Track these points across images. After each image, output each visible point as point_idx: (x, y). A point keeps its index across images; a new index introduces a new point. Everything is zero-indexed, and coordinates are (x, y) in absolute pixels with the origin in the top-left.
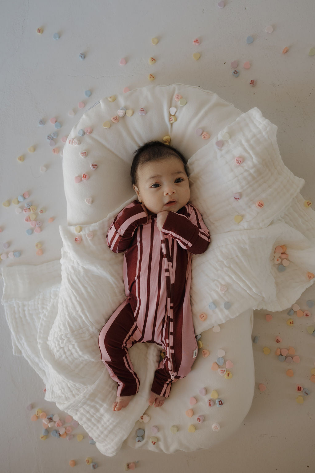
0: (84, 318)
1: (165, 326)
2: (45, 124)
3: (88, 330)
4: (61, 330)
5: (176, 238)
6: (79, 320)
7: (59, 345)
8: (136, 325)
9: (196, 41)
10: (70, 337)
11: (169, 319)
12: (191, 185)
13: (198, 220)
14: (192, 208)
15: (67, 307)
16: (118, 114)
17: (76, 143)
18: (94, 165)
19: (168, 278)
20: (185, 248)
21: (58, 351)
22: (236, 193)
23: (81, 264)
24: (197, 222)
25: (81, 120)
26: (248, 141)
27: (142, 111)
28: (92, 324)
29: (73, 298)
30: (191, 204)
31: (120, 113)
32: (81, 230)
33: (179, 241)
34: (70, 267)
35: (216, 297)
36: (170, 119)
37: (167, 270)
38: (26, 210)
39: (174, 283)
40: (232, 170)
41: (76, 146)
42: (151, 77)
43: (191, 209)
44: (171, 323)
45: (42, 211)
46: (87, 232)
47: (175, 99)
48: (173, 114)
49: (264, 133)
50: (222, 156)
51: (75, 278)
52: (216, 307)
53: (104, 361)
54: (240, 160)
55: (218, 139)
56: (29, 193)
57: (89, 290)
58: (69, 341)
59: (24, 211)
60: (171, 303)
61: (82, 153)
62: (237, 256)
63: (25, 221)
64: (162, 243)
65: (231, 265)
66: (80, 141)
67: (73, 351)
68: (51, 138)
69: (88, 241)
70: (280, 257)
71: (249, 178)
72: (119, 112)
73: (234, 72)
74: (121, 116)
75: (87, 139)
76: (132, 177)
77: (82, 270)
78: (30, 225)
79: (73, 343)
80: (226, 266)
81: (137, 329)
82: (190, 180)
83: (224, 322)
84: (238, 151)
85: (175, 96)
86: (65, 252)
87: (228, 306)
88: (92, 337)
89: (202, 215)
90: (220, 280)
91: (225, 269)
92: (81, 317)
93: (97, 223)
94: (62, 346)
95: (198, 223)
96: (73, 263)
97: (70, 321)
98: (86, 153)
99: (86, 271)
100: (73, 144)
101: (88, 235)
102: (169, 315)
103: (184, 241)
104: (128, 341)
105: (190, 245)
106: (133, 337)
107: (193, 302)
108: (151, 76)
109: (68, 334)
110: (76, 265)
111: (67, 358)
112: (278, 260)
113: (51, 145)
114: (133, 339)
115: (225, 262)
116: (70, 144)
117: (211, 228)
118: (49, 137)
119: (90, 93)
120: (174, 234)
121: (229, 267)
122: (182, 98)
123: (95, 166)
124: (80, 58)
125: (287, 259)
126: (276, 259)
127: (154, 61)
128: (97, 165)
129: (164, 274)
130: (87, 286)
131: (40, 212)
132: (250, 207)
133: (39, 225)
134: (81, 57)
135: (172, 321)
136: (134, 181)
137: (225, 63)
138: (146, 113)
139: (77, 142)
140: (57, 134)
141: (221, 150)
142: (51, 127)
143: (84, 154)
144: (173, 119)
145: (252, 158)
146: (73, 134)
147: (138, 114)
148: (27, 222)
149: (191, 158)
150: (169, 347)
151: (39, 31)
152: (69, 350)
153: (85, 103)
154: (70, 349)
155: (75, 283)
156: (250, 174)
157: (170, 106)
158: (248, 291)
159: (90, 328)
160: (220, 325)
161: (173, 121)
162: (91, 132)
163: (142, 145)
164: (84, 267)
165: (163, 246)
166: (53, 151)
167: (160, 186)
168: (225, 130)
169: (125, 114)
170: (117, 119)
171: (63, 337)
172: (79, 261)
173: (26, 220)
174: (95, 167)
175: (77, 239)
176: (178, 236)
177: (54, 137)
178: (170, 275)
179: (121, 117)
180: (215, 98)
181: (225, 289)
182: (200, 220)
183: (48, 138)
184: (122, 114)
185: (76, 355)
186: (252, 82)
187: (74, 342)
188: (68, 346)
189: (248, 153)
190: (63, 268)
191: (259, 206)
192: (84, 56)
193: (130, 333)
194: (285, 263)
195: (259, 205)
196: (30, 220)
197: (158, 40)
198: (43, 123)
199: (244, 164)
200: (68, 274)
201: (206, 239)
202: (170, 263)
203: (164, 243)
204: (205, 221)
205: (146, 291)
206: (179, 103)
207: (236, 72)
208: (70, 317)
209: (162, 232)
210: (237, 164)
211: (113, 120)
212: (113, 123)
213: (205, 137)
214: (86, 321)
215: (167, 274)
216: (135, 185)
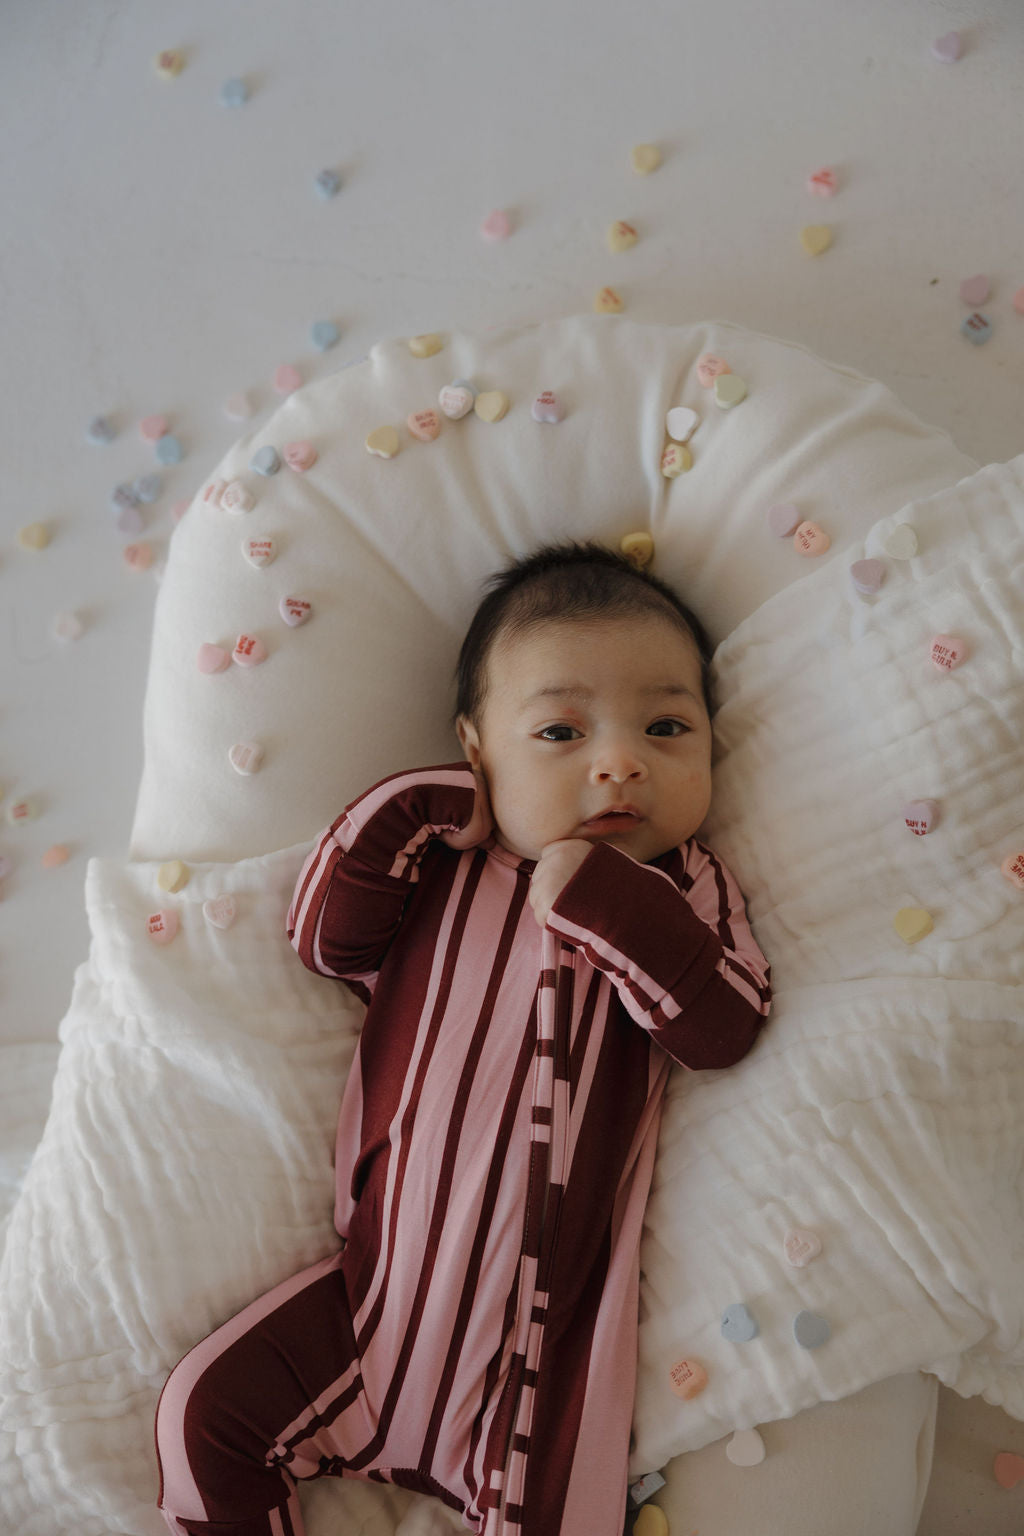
0: (116, 1301)
1: (494, 1403)
2: (114, 438)
3: (123, 1367)
5: (611, 967)
6: (92, 1310)
8: (356, 1373)
9: (823, 178)
10: (29, 1391)
11: (520, 1372)
12: (717, 755)
13: (724, 910)
14: (707, 858)
15: (45, 1241)
16: (441, 400)
17: (237, 500)
18: (296, 604)
19: (540, 1154)
20: (643, 1019)
22: (917, 802)
23: (153, 1039)
24: (718, 918)
25: (276, 418)
26: (996, 569)
27: (545, 401)
28: (148, 1341)
29: (85, 1197)
30: (703, 845)
31: (451, 399)
32: (182, 883)
33: (619, 983)
34: (100, 1049)
35: (761, 1280)
36: (664, 456)
37: (543, 1116)
39: (565, 1183)
40: (911, 693)
41: (234, 512)
42: (605, 300)
43: (701, 859)
44: (527, 1394)
45: (21, 811)
46: (211, 894)
47: (697, 374)
48: (679, 434)
50: (872, 626)
51: (113, 1106)
52: (757, 1333)
53: (169, 1514)
54: (952, 646)
55: (863, 552)
57: (169, 1167)
58: (22, 1408)
60: (538, 1288)
61: (253, 545)
62: (887, 1095)
64: (540, 985)
65: (857, 1136)
66: (254, 494)
67: (32, 1463)
68: (129, 499)
69: (208, 938)
71: (987, 739)
72: (446, 394)
73: (971, 323)
74: (450, 412)
75: (289, 491)
76: (461, 683)
77: (150, 1068)
79: (40, 1421)
80: (828, 1136)
81: (361, 1394)
82: (718, 733)
83: (786, 1411)
84: (945, 611)
85: (700, 361)
86: (91, 985)
87: (817, 1332)
88: (134, 1410)
89: (746, 900)
90: (792, 1201)
91: (823, 1149)
92: (102, 1295)
93: (264, 860)
95: (723, 925)
96: (120, 1029)
97: (46, 1308)
98: (269, 545)
99: (174, 1077)
100: (223, 503)
101: (213, 907)
102: (520, 1351)
103: (646, 983)
104: (305, 1442)
105: (670, 1007)
106: (333, 1430)
107: (650, 1303)
108: (610, 295)
109: (23, 1372)
110: (128, 1042)
113: (123, 525)
114: (328, 1442)
115: (826, 1115)
116: (207, 504)
117: (784, 957)
118: (123, 495)
119: (335, 335)
120: (602, 947)
121: (845, 1143)
122: (727, 371)
123: (301, 610)
124: (320, 188)
127: (629, 237)
128: (307, 606)
129: (527, 1132)
130: (160, 1146)
131: (13, 811)
132: (970, 873)
134: (325, 184)
135: (532, 1385)
136: (467, 698)
137: (934, 282)
138: (563, 416)
139: (242, 496)
140: (159, 485)
141: (870, 600)
142: (141, 452)
143: (264, 549)
144: (678, 454)
145: (1008, 648)
146: (229, 466)
147: (529, 413)
149: (733, 633)
150: (498, 1506)
151: (167, 61)
152: (14, 1457)
153: (304, 373)
154: (19, 1451)
155: (109, 1127)
156: (992, 720)
157: (673, 397)
158: (921, 1275)
159: (137, 1361)
160: (762, 1430)
161: (675, 467)
162: (310, 462)
163: (521, 549)
164: (166, 1052)
165: (547, 997)
166: (126, 554)
167: (575, 734)
168: (902, 516)
169: (472, 411)
170: (434, 424)
172: (148, 1021)
174: (299, 613)
175: (157, 919)
176: (618, 959)
177: (142, 497)
178: (551, 1138)
179: (450, 420)
180: (872, 395)
181: (812, 1248)
182: (734, 911)
183: (116, 498)
184: (460, 404)
185: (39, 1485)
187: (43, 1415)
188: (13, 1436)
189: (993, 622)
190: (66, 1057)
191: (1015, 877)
192: (335, 182)
193: (320, 1406)
195: (1015, 869)
197: (661, 158)
198: (106, 434)
199: (969, 671)
200: (83, 1082)
201: (754, 999)
202: (562, 1086)
203: (552, 984)
204: (758, 922)
205: (428, 1200)
206: (713, 397)
207: (977, 323)
208: (50, 1289)
209: (549, 928)
210: (936, 664)
211: (414, 427)
212: (414, 437)
213: (806, 544)
214: (122, 1320)
215: (540, 1133)
216: (468, 718)
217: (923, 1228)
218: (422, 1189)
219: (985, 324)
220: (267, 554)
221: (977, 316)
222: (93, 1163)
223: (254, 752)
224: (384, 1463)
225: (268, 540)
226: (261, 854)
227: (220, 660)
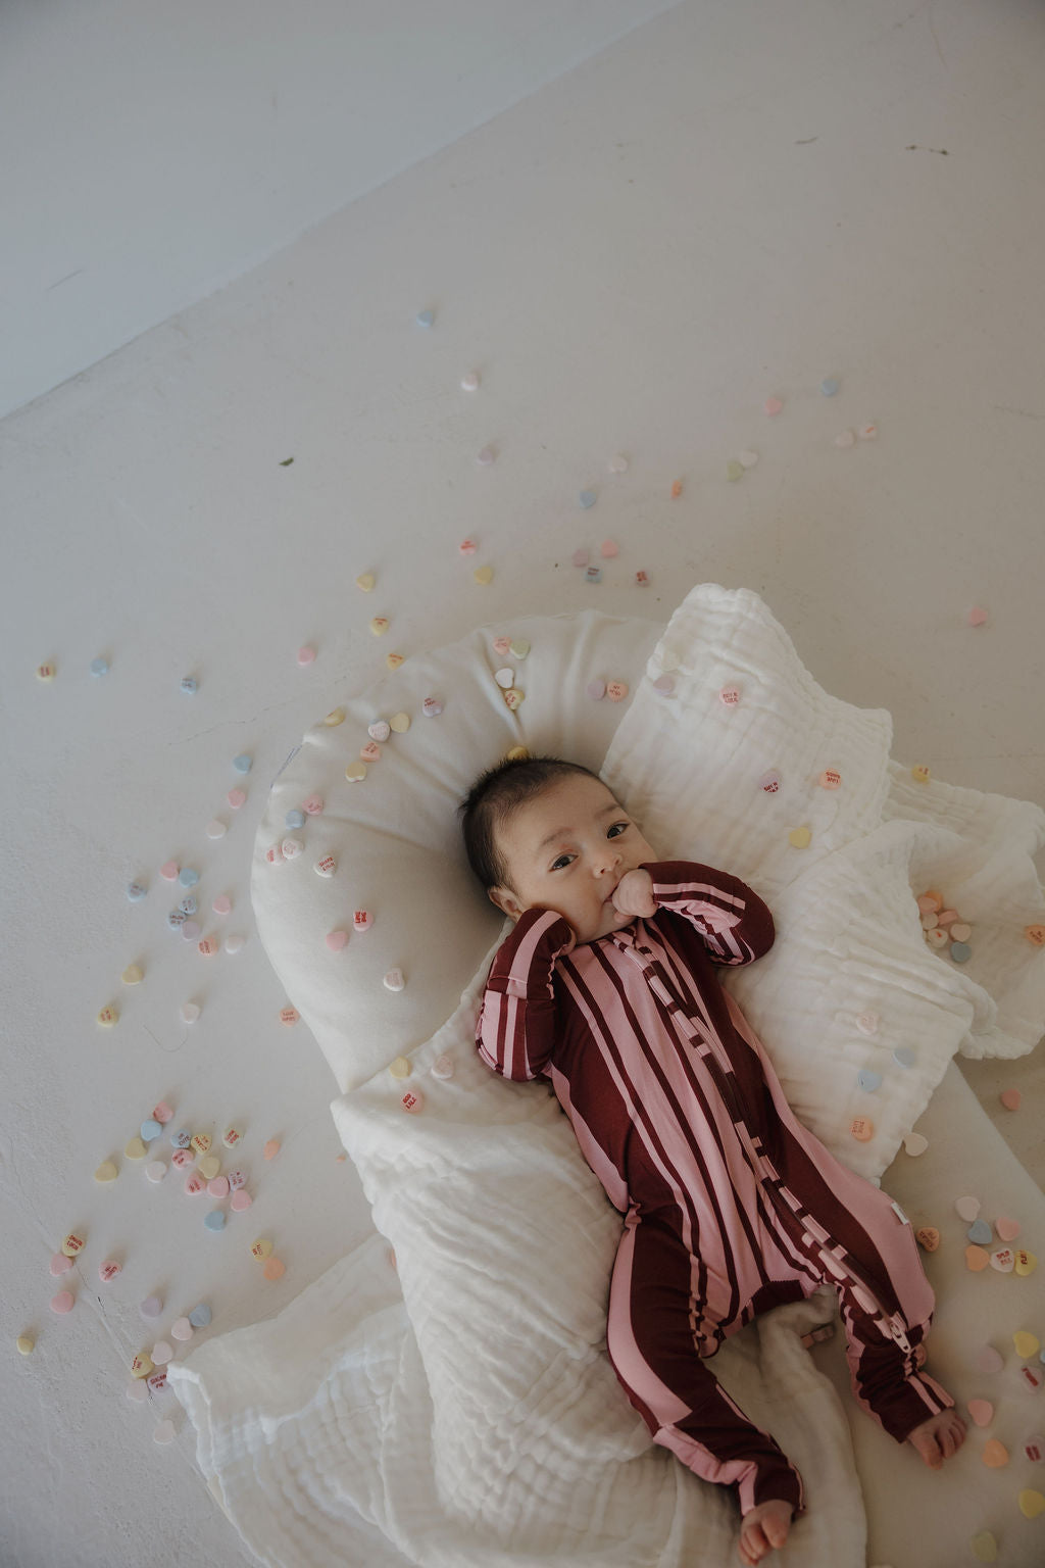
0: (539, 1326)
2: (146, 893)
3: (567, 1364)
4: (480, 1418)
6: (528, 1342)
7: (496, 1472)
9: (466, 545)
10: (523, 1419)
11: (772, 1186)
15: (468, 1328)
16: (373, 735)
17: (292, 849)
19: (710, 1062)
21: (501, 1500)
22: (762, 777)
23: (457, 1161)
26: (727, 645)
27: (429, 704)
28: (572, 1336)
29: (476, 1284)
31: (378, 731)
35: (863, 1053)
37: (697, 1041)
38: (183, 1156)
39: (733, 1069)
40: (726, 726)
41: (295, 855)
42: (394, 661)
44: (783, 1191)
45: (233, 1136)
46: (430, 1062)
47: (495, 650)
48: (507, 685)
49: (751, 616)
50: (684, 708)
51: (454, 1219)
52: (881, 1078)
54: (731, 691)
55: (652, 678)
56: (172, 1102)
57: (513, 1227)
58: (525, 1433)
59: (175, 1165)
60: (751, 1137)
61: (322, 865)
62: (852, 922)
63: (190, 1193)
64: (647, 979)
65: (854, 950)
66: (301, 836)
67: (553, 1461)
68: (182, 918)
69: (445, 1088)
70: (939, 926)
71: (776, 726)
72: (371, 731)
73: (589, 573)
74: (382, 737)
75: (321, 826)
77: (462, 1183)
78: (210, 1196)
79: (542, 1431)
80: (841, 959)
84: (715, 678)
85: (491, 644)
87: (909, 1056)
90: (848, 1004)
91: (843, 967)
92: (527, 1329)
93: (449, 1024)
94: (507, 1469)
96: (432, 1172)
97: (498, 1363)
98: (330, 859)
100: (285, 855)
101: (437, 1068)
102: (764, 1177)
104: (702, 1324)
106: (710, 1304)
108: (395, 656)
109: (512, 1412)
110: (441, 1176)
111: (543, 1501)
112: (940, 936)
113: (187, 934)
115: (832, 950)
116: (274, 863)
118: (176, 918)
119: (248, 760)
121: (850, 957)
122: (513, 641)
124: (186, 690)
125: (959, 921)
126: (933, 934)
127: (384, 623)
129: (696, 1055)
130: (500, 1220)
131: (227, 1139)
132: (812, 797)
133: (240, 1181)
134: (189, 686)
135: (782, 1186)
137: (556, 566)
138: (443, 706)
139: (294, 843)
140: (195, 900)
142: (171, 889)
143: (329, 863)
144: (515, 694)
145: (756, 677)
146: (265, 840)
147: (424, 715)
148: (197, 1193)
151: (45, 672)
152: (539, 1468)
153: (243, 792)
154: (539, 1461)
155: (461, 1233)
156: (773, 716)
157: (492, 671)
159: (572, 1353)
160: (917, 1128)
161: (516, 702)
162: (321, 807)
163: (462, 791)
164: (469, 1164)
165: (656, 982)
166: (202, 949)
168: (660, 651)
169: (391, 731)
170: (377, 749)
171: (500, 1433)
173: (192, 1189)
175: (409, 1096)
177: (188, 912)
178: (709, 1050)
179: (384, 742)
180: (587, 617)
181: (875, 1018)
183: (173, 922)
184: (384, 732)
185: (568, 1470)
186: (641, 577)
187: (543, 1425)
189: (742, 670)
191: (831, 784)
192: (194, 682)
193: (695, 1295)
194: (961, 933)
195: (829, 779)
196: (206, 1181)
197: (374, 577)
198: (141, 890)
199: (746, 699)
200: (424, 1224)
202: (695, 1020)
203: (652, 975)
205: (677, 1131)
206: (514, 657)
207: (593, 572)
208: (493, 1349)
210: (729, 704)
211: (368, 755)
212: (367, 761)
213: (617, 694)
214: (550, 1334)
215: (703, 1050)
216: (497, 886)
217: (915, 971)
218: (670, 1128)
219: (597, 570)
220: (333, 864)
221: (590, 569)
222: (468, 1261)
223: (399, 972)
224: (745, 1301)
225: (328, 857)
226: (444, 1023)
227: (342, 935)
